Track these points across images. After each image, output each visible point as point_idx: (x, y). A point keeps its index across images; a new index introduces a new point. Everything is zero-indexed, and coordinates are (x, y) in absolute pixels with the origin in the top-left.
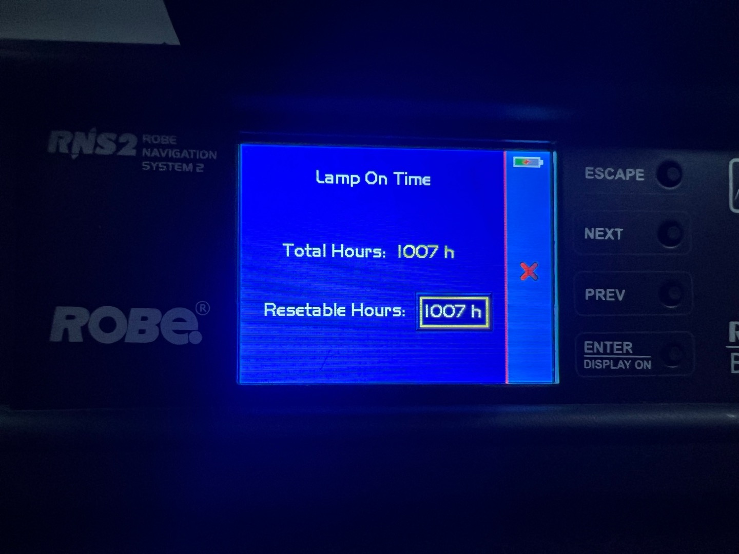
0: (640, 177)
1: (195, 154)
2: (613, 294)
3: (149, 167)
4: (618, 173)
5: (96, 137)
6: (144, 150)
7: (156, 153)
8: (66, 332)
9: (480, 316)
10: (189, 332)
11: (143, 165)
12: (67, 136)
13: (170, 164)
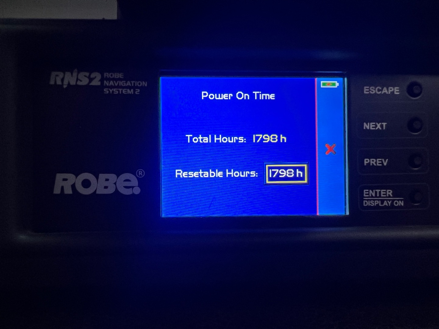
0: (397, 92)
1: (134, 84)
2: (381, 162)
3: (108, 92)
4: (384, 90)
5: (78, 76)
6: (105, 82)
7: (111, 83)
8: (62, 188)
9: (301, 176)
10: (133, 187)
11: (105, 91)
12: (61, 75)
13: (120, 90)
